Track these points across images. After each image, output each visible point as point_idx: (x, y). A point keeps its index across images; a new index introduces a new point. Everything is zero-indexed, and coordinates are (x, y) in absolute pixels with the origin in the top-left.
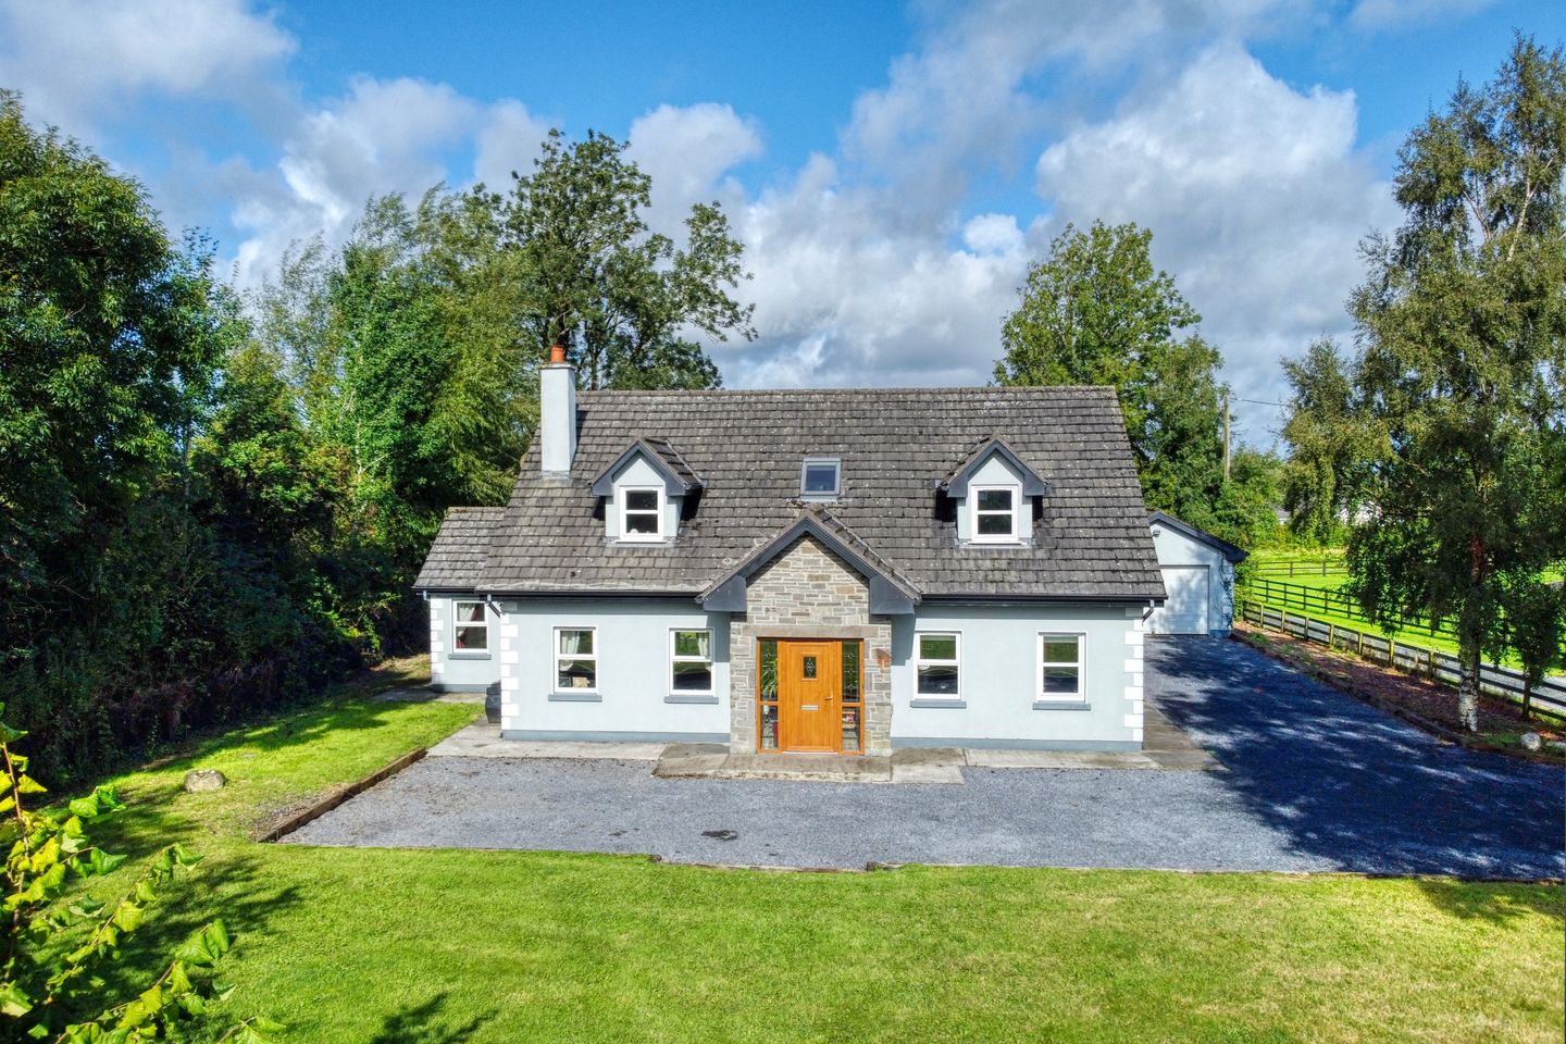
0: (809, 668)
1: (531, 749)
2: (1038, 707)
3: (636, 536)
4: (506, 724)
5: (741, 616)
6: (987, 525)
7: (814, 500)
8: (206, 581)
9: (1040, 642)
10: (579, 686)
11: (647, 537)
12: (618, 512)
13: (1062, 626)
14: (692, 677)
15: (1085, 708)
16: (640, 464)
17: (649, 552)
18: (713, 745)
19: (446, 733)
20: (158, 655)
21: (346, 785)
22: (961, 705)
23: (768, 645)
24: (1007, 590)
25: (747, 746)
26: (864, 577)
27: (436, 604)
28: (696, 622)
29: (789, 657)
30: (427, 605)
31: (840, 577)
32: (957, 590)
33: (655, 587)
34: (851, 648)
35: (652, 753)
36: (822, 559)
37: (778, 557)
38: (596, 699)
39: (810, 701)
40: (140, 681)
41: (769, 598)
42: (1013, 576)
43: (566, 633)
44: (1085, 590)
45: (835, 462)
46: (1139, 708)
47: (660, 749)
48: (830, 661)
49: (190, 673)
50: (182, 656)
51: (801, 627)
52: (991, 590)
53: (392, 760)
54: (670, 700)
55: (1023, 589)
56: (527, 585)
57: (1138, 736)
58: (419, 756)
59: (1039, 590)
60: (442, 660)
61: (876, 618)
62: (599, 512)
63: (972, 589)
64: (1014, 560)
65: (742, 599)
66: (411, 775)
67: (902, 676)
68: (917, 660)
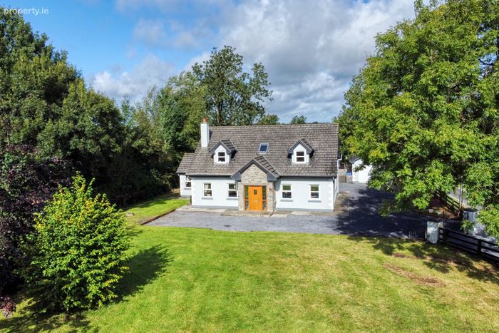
0: (255, 192)
1: (197, 210)
2: (309, 201)
3: (220, 162)
4: (193, 204)
5: (240, 181)
6: (299, 159)
7: (261, 153)
8: (130, 173)
9: (310, 187)
10: (209, 196)
11: (223, 163)
12: (216, 157)
13: (315, 183)
14: (233, 194)
15: (320, 202)
16: (221, 146)
17: (223, 166)
18: (236, 209)
19: (180, 206)
20: (121, 189)
21: (157, 216)
22: (292, 201)
23: (246, 187)
24: (301, 175)
25: (242, 209)
26: (266, 172)
27: (181, 177)
28: (233, 182)
29: (251, 190)
30: (179, 177)
31: (261, 172)
32: (289, 175)
33: (223, 174)
34: (264, 187)
35: (222, 211)
36: (257, 168)
37: (247, 168)
38: (212, 199)
39: (255, 199)
40: (117, 194)
41: (246, 177)
42: (302, 172)
43: (205, 184)
44: (318, 175)
45: (268, 144)
46: (332, 202)
47: (224, 210)
48: (260, 191)
49: (127, 192)
50: (126, 189)
51: (253, 183)
52: (297, 175)
53: (168, 211)
54: (228, 199)
55: (304, 175)
56: (196, 174)
57: (332, 208)
58: (174, 211)
59: (307, 175)
60: (183, 190)
61: (269, 181)
62: (212, 157)
63: (293, 175)
64: (304, 168)
65: (240, 177)
66: (171, 214)
67: (279, 194)
68: (281, 190)
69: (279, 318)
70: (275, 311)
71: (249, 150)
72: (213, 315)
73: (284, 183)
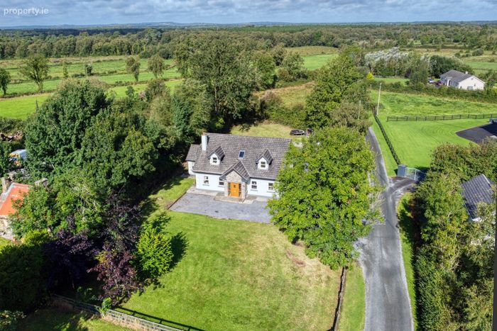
0: (235, 186)
1: (200, 192)
3: (214, 164)
4: (197, 187)
5: (226, 180)
6: (262, 166)
7: (241, 159)
9: (268, 184)
10: (207, 183)
11: (216, 164)
12: (212, 160)
14: (222, 183)
16: (214, 154)
17: (216, 166)
18: (223, 193)
19: (189, 187)
21: (176, 199)
22: (257, 190)
23: (229, 183)
24: (262, 177)
25: (227, 194)
26: (241, 176)
27: (189, 163)
31: (238, 176)
32: (256, 177)
33: (215, 173)
34: (240, 185)
35: (215, 195)
36: (235, 173)
37: (230, 172)
38: (209, 185)
39: (235, 190)
41: (229, 178)
42: (264, 175)
43: (205, 177)
44: (272, 178)
45: (244, 151)
47: (216, 193)
48: (237, 186)
51: (233, 182)
52: (260, 177)
53: (182, 194)
54: (219, 186)
55: (264, 177)
56: (199, 171)
58: (185, 193)
59: (266, 178)
60: (190, 171)
61: (243, 181)
62: (209, 159)
63: (258, 177)
65: (226, 177)
66: (184, 197)
67: (249, 186)
68: (251, 184)
69: (230, 282)
70: (229, 279)
71: (233, 155)
72: (205, 280)
73: (252, 180)
